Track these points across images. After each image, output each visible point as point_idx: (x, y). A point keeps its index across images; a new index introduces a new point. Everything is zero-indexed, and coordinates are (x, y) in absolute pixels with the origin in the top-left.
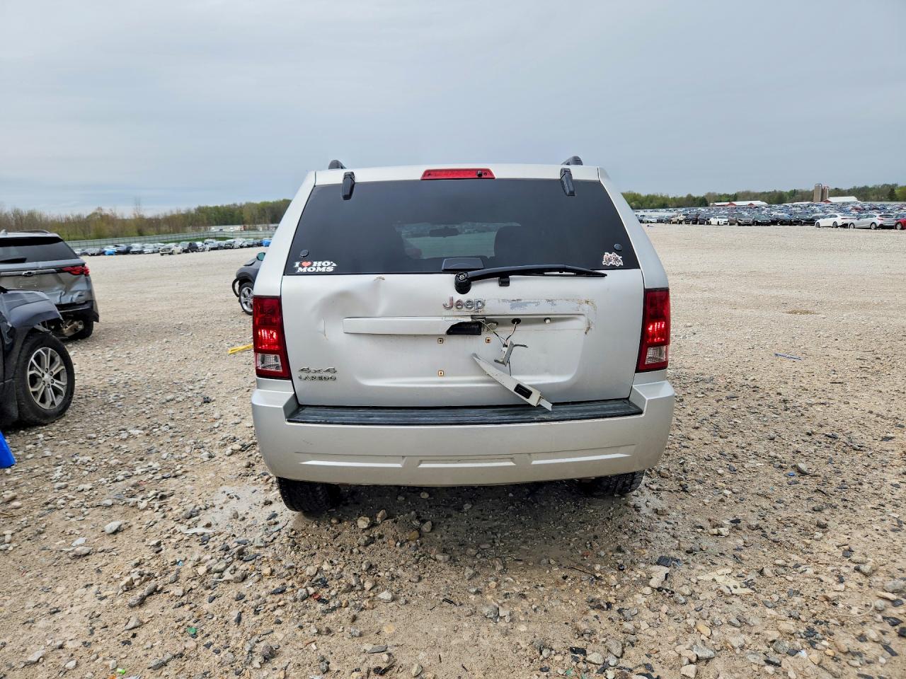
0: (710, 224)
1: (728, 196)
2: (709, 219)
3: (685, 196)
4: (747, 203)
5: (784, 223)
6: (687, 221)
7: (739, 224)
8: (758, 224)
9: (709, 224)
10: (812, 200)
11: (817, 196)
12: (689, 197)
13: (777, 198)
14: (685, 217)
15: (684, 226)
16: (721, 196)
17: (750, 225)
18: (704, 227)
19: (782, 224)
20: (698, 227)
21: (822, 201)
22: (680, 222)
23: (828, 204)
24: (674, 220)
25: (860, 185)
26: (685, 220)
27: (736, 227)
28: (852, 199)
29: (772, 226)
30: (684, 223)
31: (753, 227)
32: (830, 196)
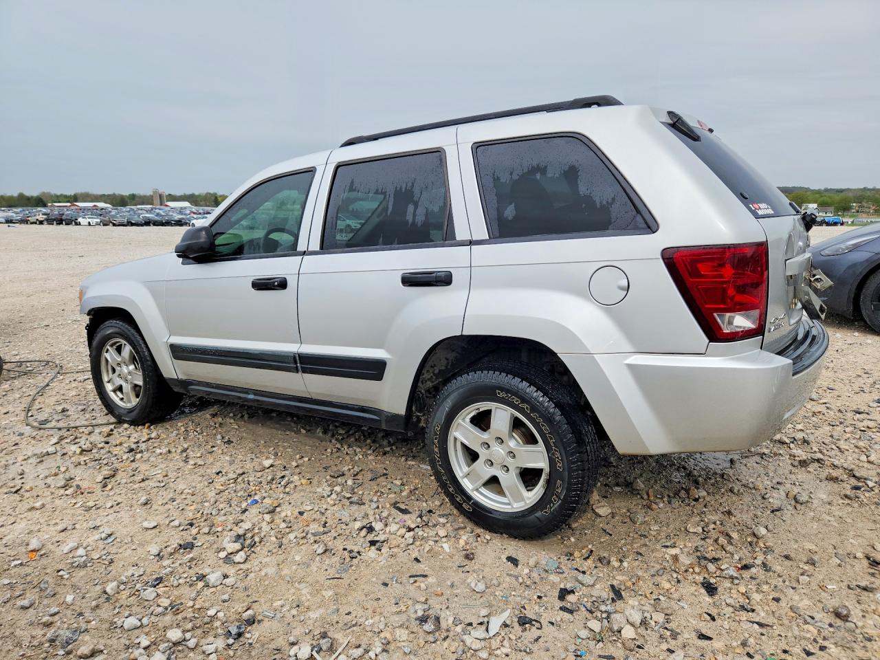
0: (80, 224)
1: (66, 196)
2: (77, 219)
3: (15, 194)
4: (90, 204)
5: (156, 223)
6: (50, 221)
7: (114, 225)
8: (132, 224)
9: (78, 224)
10: (152, 204)
11: (157, 201)
12: (21, 196)
13: (120, 201)
14: (45, 217)
15: (45, 227)
16: (57, 196)
17: (124, 225)
18: (72, 228)
19: (154, 225)
20: (63, 227)
21: (161, 205)
22: (41, 223)
23: (168, 209)
24: (32, 219)
25: (189, 192)
26: (47, 220)
27: (110, 227)
28: (186, 204)
29: (145, 227)
30: (45, 223)
31: (128, 227)
32: (167, 201)
